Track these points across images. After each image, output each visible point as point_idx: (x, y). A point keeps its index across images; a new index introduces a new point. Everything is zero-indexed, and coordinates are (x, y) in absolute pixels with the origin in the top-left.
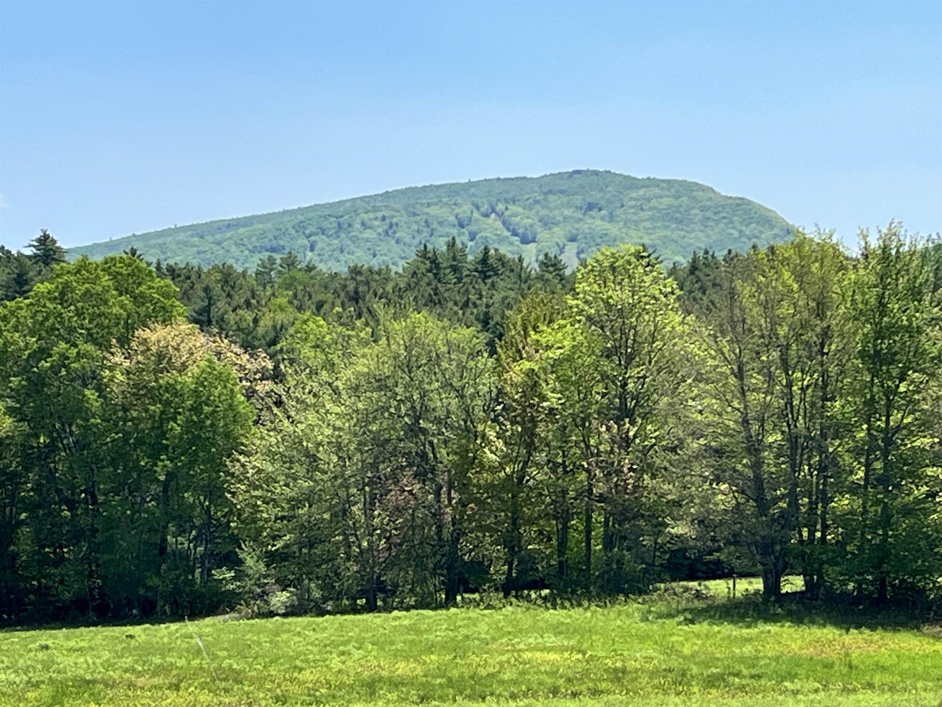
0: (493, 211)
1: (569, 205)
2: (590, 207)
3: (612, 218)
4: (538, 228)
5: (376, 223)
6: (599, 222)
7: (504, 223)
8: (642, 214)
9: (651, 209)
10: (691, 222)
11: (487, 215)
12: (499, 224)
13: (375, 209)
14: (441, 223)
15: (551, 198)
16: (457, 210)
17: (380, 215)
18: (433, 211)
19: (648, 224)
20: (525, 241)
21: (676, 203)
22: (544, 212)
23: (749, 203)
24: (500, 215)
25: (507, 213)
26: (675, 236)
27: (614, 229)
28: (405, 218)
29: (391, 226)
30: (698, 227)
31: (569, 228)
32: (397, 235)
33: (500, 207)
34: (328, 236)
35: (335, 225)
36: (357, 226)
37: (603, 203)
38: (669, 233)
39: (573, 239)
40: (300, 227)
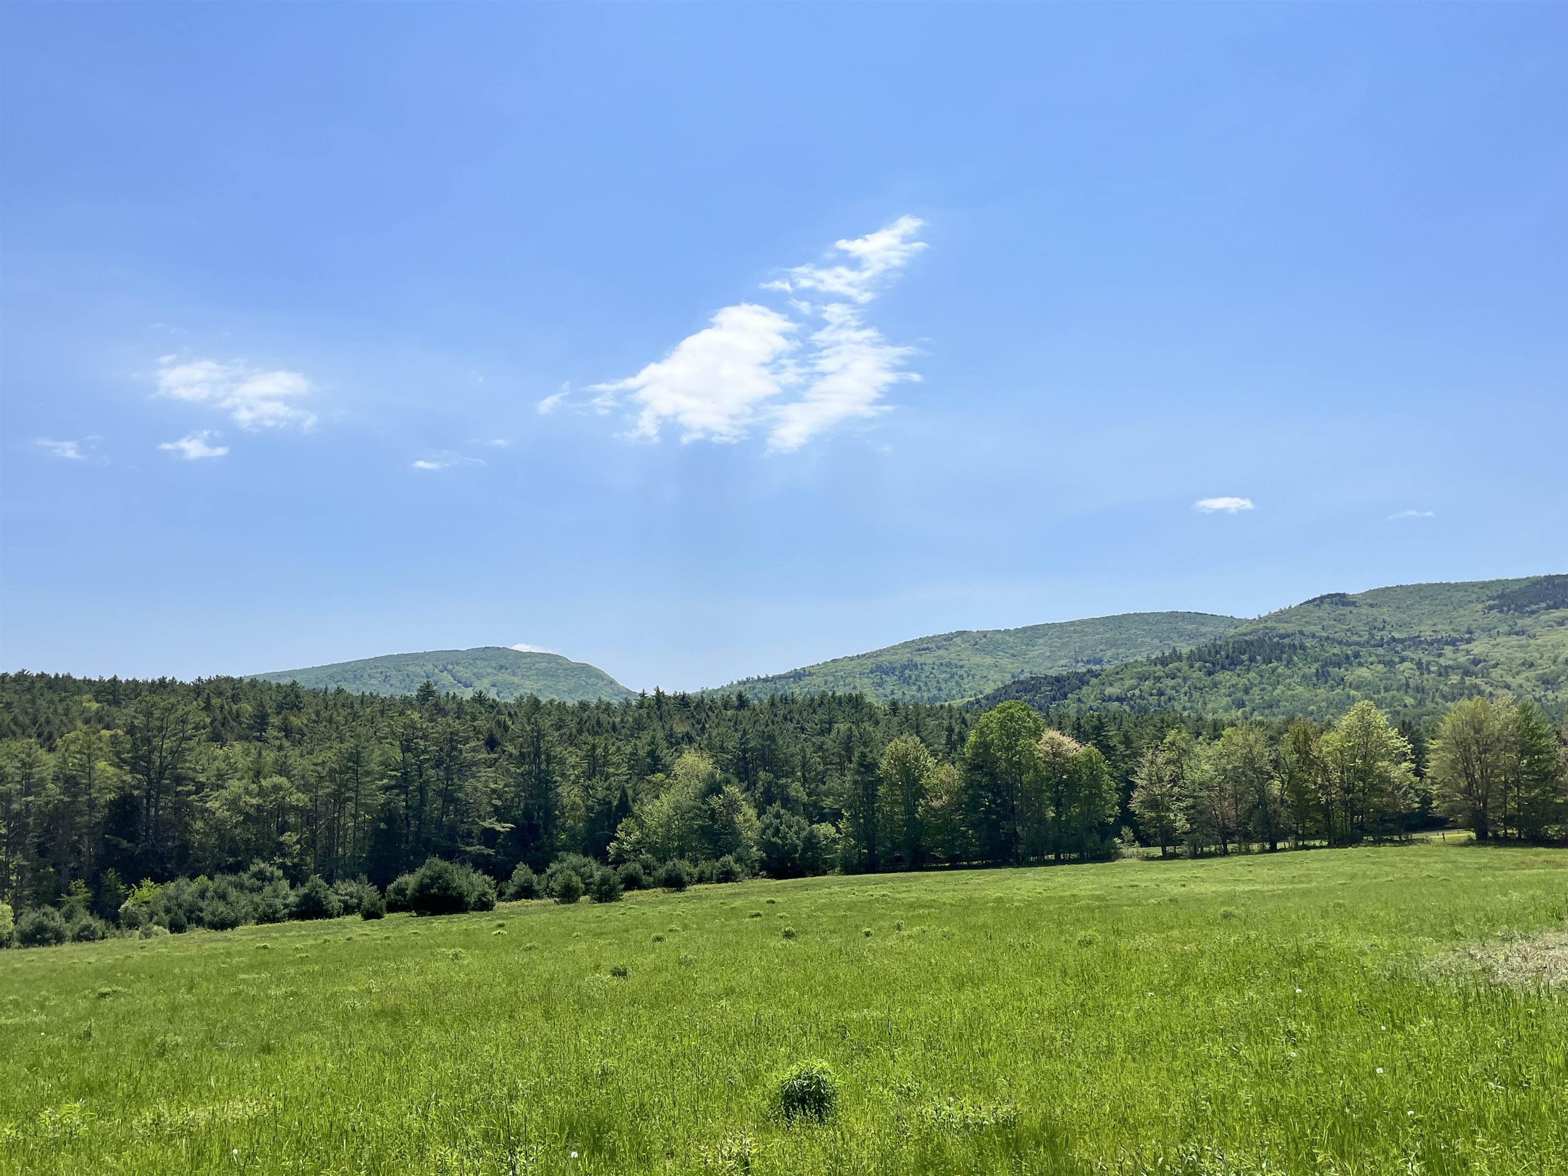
0: (446, 669)
1: (489, 666)
2: (501, 667)
3: (514, 674)
4: (473, 679)
5: (377, 675)
6: (507, 676)
7: (452, 676)
8: (531, 672)
9: (536, 669)
10: (559, 676)
11: (442, 672)
12: (450, 677)
13: (376, 667)
14: (416, 676)
15: (478, 662)
16: (425, 668)
17: (379, 670)
18: (411, 668)
19: (535, 678)
20: (466, 686)
21: (549, 666)
22: (476, 670)
23: (590, 666)
24: (450, 672)
25: (454, 671)
26: (551, 684)
27: (516, 680)
28: (394, 673)
29: (386, 677)
30: (562, 679)
31: (492, 679)
32: (391, 682)
33: (450, 667)
34: (349, 683)
35: (352, 676)
36: (366, 677)
37: (507, 665)
38: (546, 682)
39: (494, 685)
40: (331, 677)
